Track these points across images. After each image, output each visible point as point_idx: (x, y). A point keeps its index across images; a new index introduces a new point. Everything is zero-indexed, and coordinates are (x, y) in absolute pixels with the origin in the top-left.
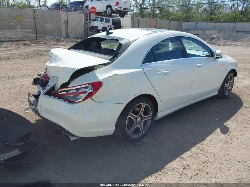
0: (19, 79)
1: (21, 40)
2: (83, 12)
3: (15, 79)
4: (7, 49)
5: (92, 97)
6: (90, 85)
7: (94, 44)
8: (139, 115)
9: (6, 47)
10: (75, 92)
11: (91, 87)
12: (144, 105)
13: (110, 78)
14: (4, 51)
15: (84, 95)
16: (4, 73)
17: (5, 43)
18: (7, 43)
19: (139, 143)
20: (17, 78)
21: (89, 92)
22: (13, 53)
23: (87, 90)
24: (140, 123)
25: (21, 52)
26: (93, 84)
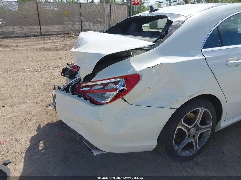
0: (58, 69)
1: (68, 33)
2: (126, 4)
3: (54, 69)
4: (54, 41)
5: (124, 97)
6: (121, 79)
7: (133, 26)
8: (194, 125)
9: (54, 39)
10: (101, 88)
11: (123, 81)
12: (201, 111)
13: (153, 69)
14: (51, 42)
15: (112, 94)
16: (46, 63)
17: (53, 36)
18: (56, 36)
19: (190, 164)
20: (56, 68)
21: (120, 90)
22: (59, 44)
23: (117, 86)
24: (194, 136)
25: (65, 44)
26: (126, 78)
